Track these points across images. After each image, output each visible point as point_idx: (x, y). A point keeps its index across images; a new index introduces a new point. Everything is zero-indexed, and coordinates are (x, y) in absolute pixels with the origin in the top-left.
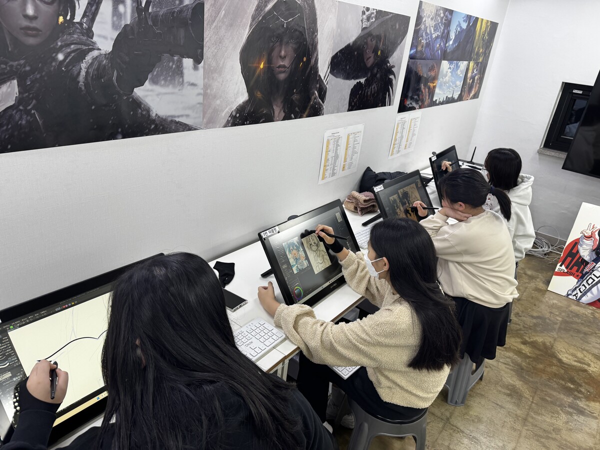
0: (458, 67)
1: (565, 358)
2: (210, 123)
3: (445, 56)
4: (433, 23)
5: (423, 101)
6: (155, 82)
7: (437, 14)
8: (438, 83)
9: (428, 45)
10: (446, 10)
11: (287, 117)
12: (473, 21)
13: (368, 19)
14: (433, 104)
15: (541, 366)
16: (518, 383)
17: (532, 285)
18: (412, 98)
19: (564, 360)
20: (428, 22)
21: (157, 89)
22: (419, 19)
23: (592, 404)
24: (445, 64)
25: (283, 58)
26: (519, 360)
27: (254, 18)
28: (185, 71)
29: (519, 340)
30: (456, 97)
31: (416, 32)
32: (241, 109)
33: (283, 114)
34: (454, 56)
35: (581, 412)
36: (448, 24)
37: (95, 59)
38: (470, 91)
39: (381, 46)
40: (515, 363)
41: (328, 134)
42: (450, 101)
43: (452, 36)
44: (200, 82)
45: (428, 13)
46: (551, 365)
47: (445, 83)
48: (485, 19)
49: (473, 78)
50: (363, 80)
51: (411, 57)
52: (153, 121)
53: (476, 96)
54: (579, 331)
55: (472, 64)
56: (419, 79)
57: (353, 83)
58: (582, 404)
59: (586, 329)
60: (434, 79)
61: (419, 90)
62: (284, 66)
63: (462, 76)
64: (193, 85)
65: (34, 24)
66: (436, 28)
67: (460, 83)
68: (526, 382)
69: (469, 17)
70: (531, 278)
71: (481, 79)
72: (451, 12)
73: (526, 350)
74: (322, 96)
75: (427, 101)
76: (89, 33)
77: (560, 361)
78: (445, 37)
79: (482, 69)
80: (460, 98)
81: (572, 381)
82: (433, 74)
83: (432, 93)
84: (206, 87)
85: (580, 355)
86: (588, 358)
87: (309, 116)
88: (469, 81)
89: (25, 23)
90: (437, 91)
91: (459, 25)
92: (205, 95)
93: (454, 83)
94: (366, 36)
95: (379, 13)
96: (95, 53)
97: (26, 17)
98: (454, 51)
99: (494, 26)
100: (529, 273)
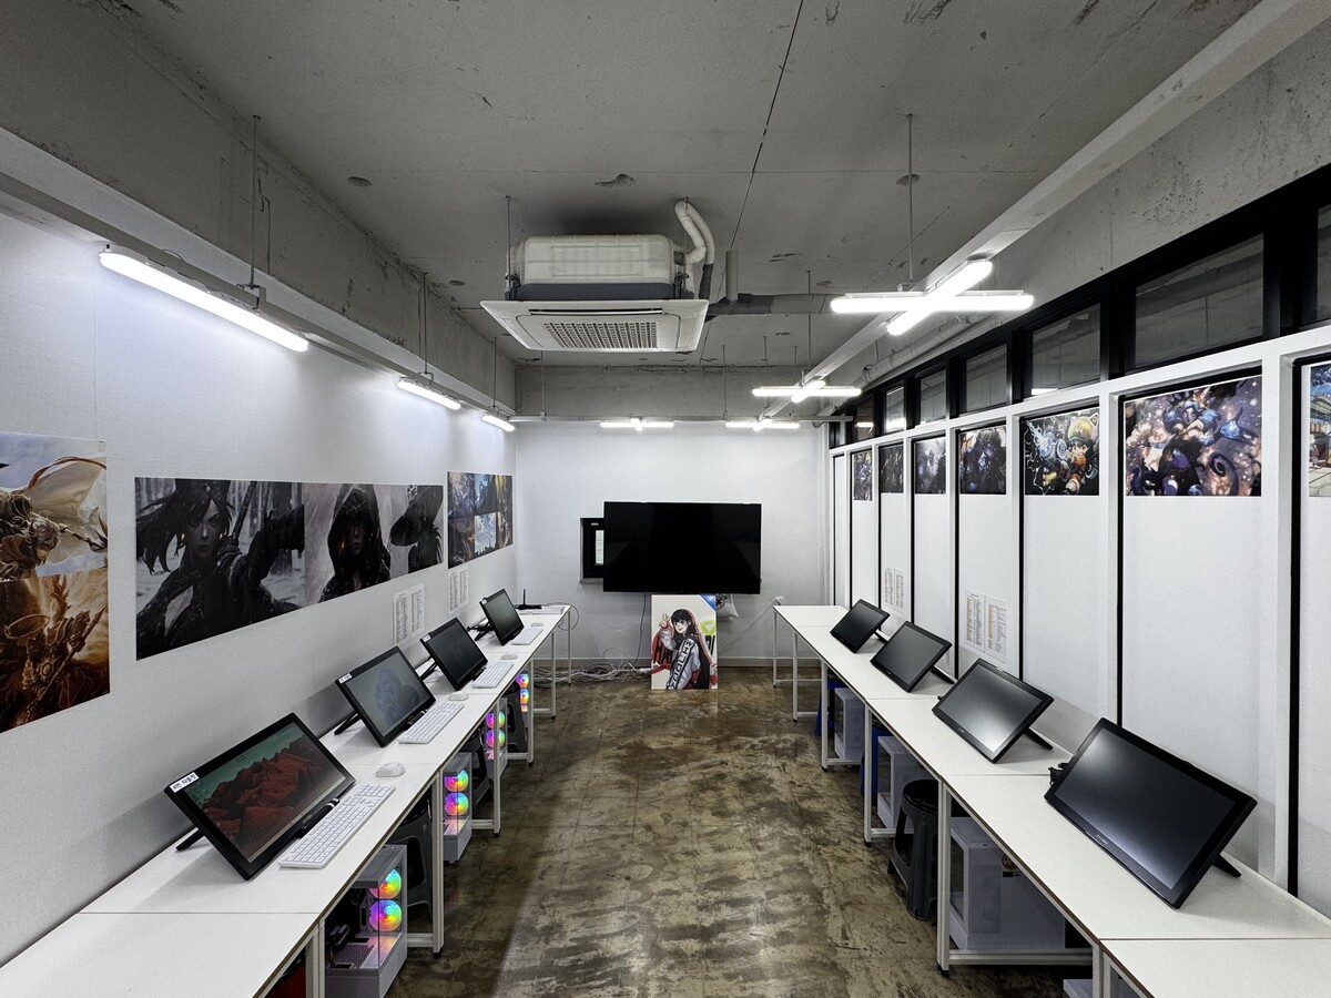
0: (489, 519)
1: (654, 746)
2: (309, 602)
3: (476, 512)
4: (461, 487)
5: (467, 555)
6: (274, 573)
7: (463, 479)
8: (475, 536)
9: (460, 505)
10: (468, 475)
11: (364, 587)
12: (491, 479)
13: (413, 494)
14: (476, 556)
15: (638, 759)
16: (624, 777)
17: (613, 704)
18: (457, 554)
19: (653, 747)
20: (457, 487)
21: (276, 578)
22: (450, 485)
23: (680, 767)
24: (477, 518)
25: (357, 537)
26: (620, 761)
27: (335, 509)
28: (293, 560)
29: (615, 748)
30: (493, 546)
31: (450, 496)
32: (330, 584)
33: (360, 584)
34: (484, 510)
35: (674, 775)
36: (472, 485)
37: (238, 561)
38: (504, 539)
39: (425, 513)
40: (616, 764)
41: (396, 596)
42: (489, 550)
43: (478, 494)
44: (303, 568)
45: (455, 479)
46: (644, 754)
47: (482, 534)
48: (500, 475)
49: (503, 526)
50: (416, 544)
51: (450, 518)
52: (272, 606)
53: (510, 542)
54: (659, 724)
55: (499, 514)
56: (460, 535)
57: (410, 547)
58: (673, 770)
59: (662, 721)
60: (472, 532)
61: (462, 545)
62: (358, 543)
63: (494, 526)
64: (299, 570)
65: (206, 543)
66: (464, 490)
67: (494, 533)
68: (629, 774)
69: (488, 476)
70: (611, 699)
71: (511, 526)
72: (473, 475)
73: (623, 752)
74: (388, 564)
75: (470, 555)
76: (236, 543)
77: (650, 749)
78: (473, 496)
79: (509, 517)
80: (497, 547)
81: (663, 758)
82: (470, 529)
83: (473, 547)
84: (307, 570)
85: (664, 740)
86: (669, 739)
87: (380, 582)
88: (501, 530)
89: (202, 543)
90: (476, 543)
91: (481, 484)
92: (306, 576)
93: (489, 533)
94: (413, 506)
95: (420, 487)
96: (239, 557)
97: (203, 538)
98: (482, 507)
99: (509, 480)
100: (608, 695)
